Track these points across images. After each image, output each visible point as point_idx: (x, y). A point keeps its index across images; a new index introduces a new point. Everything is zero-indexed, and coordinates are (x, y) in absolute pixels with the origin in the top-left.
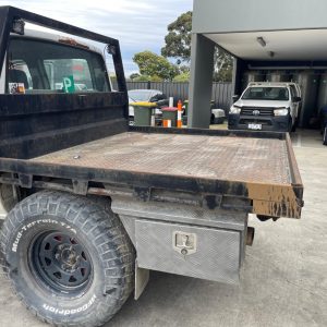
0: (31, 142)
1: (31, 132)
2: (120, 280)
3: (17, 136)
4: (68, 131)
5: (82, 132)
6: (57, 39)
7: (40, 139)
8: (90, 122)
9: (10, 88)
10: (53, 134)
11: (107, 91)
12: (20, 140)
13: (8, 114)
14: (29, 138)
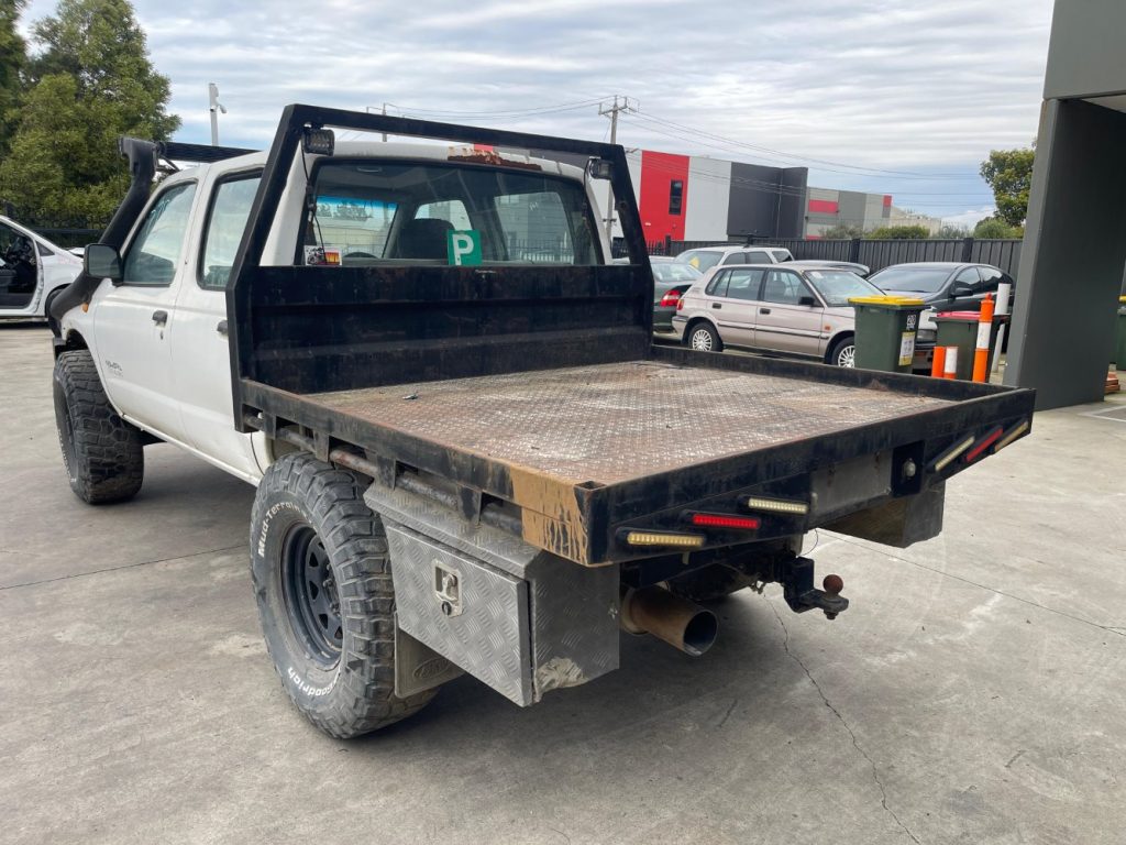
0: (336, 359)
1: (343, 340)
2: (368, 644)
3: (304, 344)
4: (441, 344)
5: (485, 351)
6: (444, 157)
7: (358, 356)
8: (516, 331)
9: (307, 255)
10: (399, 348)
11: (594, 262)
12: (311, 353)
13: (283, 302)
14: (335, 350)
